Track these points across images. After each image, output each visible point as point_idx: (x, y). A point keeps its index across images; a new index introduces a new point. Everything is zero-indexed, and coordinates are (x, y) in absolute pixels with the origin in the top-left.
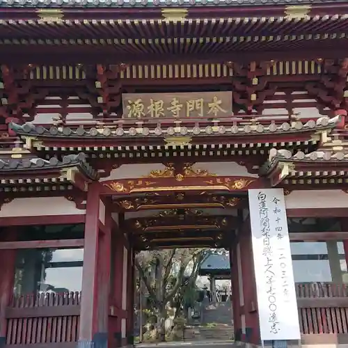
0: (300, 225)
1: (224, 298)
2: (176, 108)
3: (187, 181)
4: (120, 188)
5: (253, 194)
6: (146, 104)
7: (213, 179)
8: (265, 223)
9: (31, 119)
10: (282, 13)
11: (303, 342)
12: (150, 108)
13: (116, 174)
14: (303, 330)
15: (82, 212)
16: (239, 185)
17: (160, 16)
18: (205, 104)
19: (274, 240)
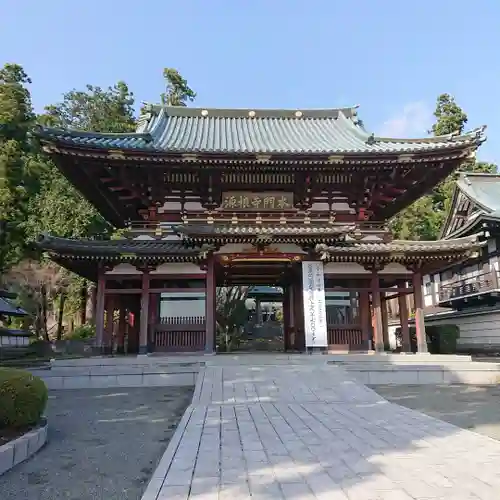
0: (331, 282)
1: (265, 317)
2: (257, 203)
3: (266, 255)
4: (226, 258)
5: (305, 265)
6: (238, 199)
7: (280, 255)
8: (311, 282)
9: (162, 205)
10: (327, 159)
11: (329, 348)
12: (240, 202)
13: (223, 250)
14: (329, 342)
15: (205, 272)
16: (297, 258)
17: (255, 159)
18: (276, 200)
19: (316, 292)
